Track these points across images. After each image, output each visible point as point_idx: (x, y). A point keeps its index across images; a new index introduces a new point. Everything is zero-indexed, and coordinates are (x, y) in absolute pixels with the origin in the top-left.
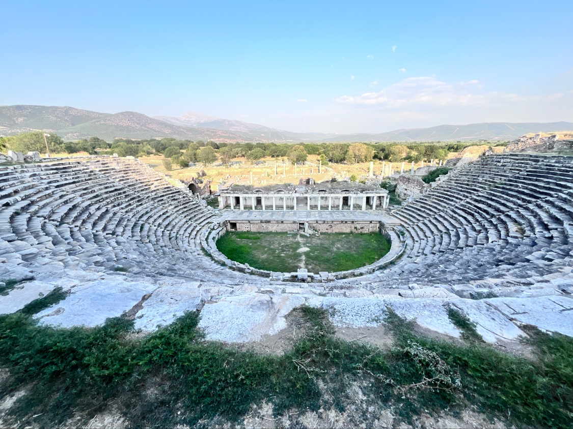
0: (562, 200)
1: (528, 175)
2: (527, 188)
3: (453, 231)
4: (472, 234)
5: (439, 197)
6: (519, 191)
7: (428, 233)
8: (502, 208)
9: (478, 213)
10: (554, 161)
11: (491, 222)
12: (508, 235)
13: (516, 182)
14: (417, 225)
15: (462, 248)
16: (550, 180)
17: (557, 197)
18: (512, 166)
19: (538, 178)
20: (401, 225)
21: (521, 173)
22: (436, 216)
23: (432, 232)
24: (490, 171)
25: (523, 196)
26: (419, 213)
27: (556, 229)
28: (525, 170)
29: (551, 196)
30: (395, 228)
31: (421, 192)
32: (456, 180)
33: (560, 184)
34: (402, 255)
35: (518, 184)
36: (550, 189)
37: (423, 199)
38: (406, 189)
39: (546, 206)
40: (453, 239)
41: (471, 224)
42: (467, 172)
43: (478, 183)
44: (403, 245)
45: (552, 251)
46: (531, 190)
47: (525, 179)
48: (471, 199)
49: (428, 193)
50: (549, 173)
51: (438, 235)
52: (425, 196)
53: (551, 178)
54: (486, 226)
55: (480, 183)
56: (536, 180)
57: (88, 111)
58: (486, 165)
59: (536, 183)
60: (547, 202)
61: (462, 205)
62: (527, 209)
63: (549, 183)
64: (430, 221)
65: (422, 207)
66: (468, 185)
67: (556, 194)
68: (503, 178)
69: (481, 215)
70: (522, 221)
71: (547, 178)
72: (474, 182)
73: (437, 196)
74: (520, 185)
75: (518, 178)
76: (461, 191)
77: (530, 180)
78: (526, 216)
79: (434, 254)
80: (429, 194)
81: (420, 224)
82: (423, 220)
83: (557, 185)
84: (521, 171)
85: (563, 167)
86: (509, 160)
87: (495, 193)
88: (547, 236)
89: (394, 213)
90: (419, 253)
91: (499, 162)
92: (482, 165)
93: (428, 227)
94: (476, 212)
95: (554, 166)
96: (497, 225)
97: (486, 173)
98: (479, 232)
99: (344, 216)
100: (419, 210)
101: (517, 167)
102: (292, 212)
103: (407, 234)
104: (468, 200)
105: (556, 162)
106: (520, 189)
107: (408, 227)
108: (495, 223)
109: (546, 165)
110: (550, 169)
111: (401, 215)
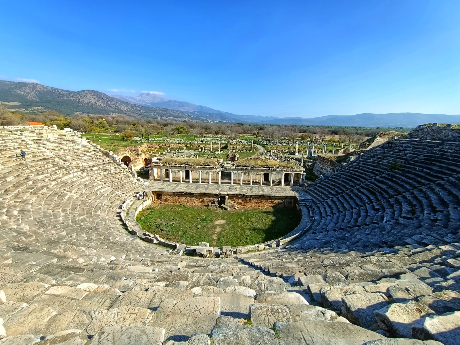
0: (451, 184)
1: (424, 159)
2: (422, 172)
3: (356, 208)
4: (371, 212)
5: (349, 176)
6: (416, 173)
7: (335, 210)
8: (400, 189)
9: (380, 193)
10: (447, 147)
11: (389, 202)
12: (400, 216)
13: (414, 165)
14: (327, 202)
15: (360, 226)
16: (443, 165)
17: (447, 181)
18: (412, 151)
19: (433, 162)
20: (313, 201)
21: (419, 157)
22: (344, 194)
23: (338, 209)
24: (393, 154)
25: (419, 179)
26: (329, 190)
27: (442, 212)
28: (422, 154)
29: (443, 179)
30: (308, 204)
31: (334, 171)
32: (364, 161)
33: (451, 168)
34: (308, 230)
35: (415, 167)
36: (442, 173)
37: (334, 178)
38: (322, 168)
39: (437, 189)
40: (354, 216)
41: (372, 203)
42: (374, 155)
43: (382, 164)
44: (311, 221)
45: (430, 235)
46: (426, 173)
47: (422, 162)
48: (375, 179)
49: (339, 172)
50: (442, 158)
51: (343, 212)
52: (336, 175)
53: (444, 163)
54: (384, 206)
55: (384, 165)
56: (431, 164)
57: (53, 88)
58: (390, 148)
59: (431, 167)
60: (439, 185)
61: (367, 185)
62: (421, 191)
63: (441, 167)
64: (338, 198)
65: (332, 185)
66: (373, 166)
67: (447, 178)
68: (403, 161)
69: (382, 195)
70: (415, 203)
71: (441, 162)
72: (379, 164)
73: (347, 176)
74: (417, 168)
75: (417, 162)
76: (367, 171)
77: (426, 163)
78: (419, 198)
79: (335, 230)
80: (340, 174)
81: (329, 201)
82: (332, 198)
83: (448, 169)
84: (419, 155)
85: (454, 153)
86: (410, 145)
87: (396, 175)
88: (432, 218)
89: (308, 189)
90: (323, 229)
91: (402, 147)
92: (387, 148)
93: (336, 204)
94: (378, 192)
95: (447, 152)
96: (393, 205)
97: (390, 156)
98: (378, 210)
99: (263, 191)
100: (330, 188)
101: (416, 151)
102: (216, 186)
103: (316, 210)
104: (372, 180)
105: (449, 149)
106: (416, 172)
107: (319, 204)
108: (392, 203)
109: (440, 151)
110: (444, 155)
111: (314, 192)
